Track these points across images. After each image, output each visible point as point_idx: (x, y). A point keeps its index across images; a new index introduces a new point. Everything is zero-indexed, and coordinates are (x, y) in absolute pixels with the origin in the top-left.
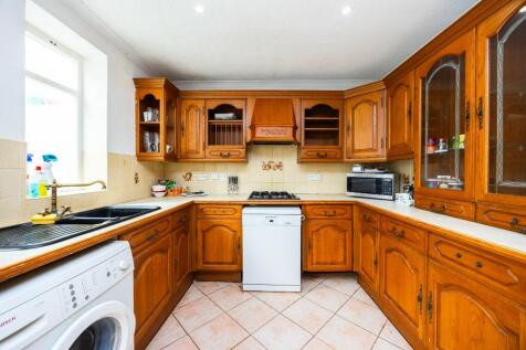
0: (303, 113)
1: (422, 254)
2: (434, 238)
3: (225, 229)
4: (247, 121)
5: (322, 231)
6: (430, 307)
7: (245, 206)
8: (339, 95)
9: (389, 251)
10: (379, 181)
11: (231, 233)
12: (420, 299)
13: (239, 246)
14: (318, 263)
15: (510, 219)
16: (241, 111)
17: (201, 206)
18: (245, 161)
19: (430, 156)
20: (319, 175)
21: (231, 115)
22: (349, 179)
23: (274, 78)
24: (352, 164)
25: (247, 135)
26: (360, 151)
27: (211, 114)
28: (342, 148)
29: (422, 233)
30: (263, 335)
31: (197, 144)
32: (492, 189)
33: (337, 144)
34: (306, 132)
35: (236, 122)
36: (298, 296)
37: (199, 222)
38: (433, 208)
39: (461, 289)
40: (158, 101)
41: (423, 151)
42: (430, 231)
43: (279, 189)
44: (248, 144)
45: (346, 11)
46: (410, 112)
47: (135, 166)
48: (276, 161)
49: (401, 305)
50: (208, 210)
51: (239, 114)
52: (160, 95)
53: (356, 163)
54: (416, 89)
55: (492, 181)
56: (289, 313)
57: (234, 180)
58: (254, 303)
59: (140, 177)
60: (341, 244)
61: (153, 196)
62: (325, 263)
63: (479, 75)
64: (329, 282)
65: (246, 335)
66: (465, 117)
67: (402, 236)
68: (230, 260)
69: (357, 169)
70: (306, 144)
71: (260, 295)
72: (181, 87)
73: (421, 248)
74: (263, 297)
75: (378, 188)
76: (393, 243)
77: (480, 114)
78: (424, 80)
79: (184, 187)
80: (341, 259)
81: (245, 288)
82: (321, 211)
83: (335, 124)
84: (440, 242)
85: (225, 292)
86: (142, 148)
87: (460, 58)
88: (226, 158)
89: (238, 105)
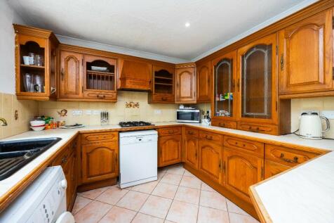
0: (154, 73)
1: (220, 146)
2: (226, 138)
3: (105, 149)
4: (118, 74)
5: (167, 143)
6: (224, 168)
7: (120, 132)
8: (173, 66)
9: (203, 148)
10: (193, 113)
11: (111, 152)
12: (220, 166)
13: (116, 160)
14: (165, 161)
15: (249, 127)
16: (113, 67)
17: (86, 135)
18: (114, 101)
20: (160, 111)
21: (105, 69)
22: (178, 113)
23: (135, 48)
24: (179, 105)
25: (118, 84)
26: (184, 98)
27: (89, 65)
28: (174, 96)
29: (220, 136)
30: (146, 209)
31: (77, 87)
32: (242, 116)
33: (171, 93)
34: (156, 85)
35: (110, 74)
36: (156, 183)
37: (83, 146)
38: (220, 126)
39: (237, 156)
40: (43, 49)
41: (215, 99)
42: (224, 135)
43: (138, 120)
44: (118, 90)
45: (187, 25)
46: (209, 81)
47: (16, 105)
48: (135, 101)
49: (210, 171)
50: (91, 137)
51: (111, 69)
52: (45, 44)
53: (181, 104)
54: (212, 70)
55: (242, 112)
56: (155, 192)
57: (105, 115)
58: (132, 194)
59: (20, 114)
60: (176, 148)
61: (32, 130)
62: (168, 161)
63: (238, 70)
64: (170, 171)
65: (135, 213)
66: (233, 86)
67: (210, 139)
68: (110, 170)
69: (182, 107)
70: (155, 92)
71: (133, 188)
72: (62, 41)
73: (220, 143)
74: (136, 189)
75: (193, 117)
76: (206, 143)
77: (238, 86)
78: (215, 67)
79: (61, 121)
80: (176, 157)
81: (122, 187)
82: (167, 131)
83: (170, 81)
84: (228, 139)
85: (108, 193)
86: (22, 88)
87: (231, 61)
88: (102, 99)
89: (111, 62)
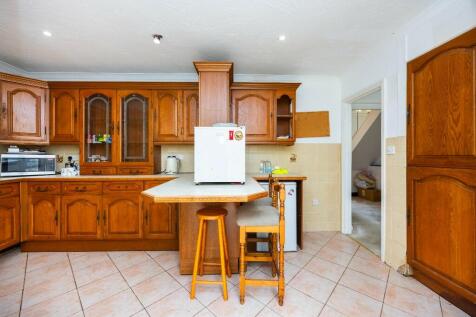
1: (98, 195)
2: (106, 184)
6: (104, 218)
12: (98, 218)
19: (91, 144)
22: (6, 160)
24: (8, 146)
32: (123, 160)
38: (95, 174)
39: (119, 200)
41: (86, 141)
46: (76, 116)
53: (14, 145)
55: (123, 157)
63: (117, 112)
67: (83, 191)
69: (14, 150)
75: (42, 165)
77: (118, 129)
78: (87, 100)
80: (8, 236)
87: (109, 100)
